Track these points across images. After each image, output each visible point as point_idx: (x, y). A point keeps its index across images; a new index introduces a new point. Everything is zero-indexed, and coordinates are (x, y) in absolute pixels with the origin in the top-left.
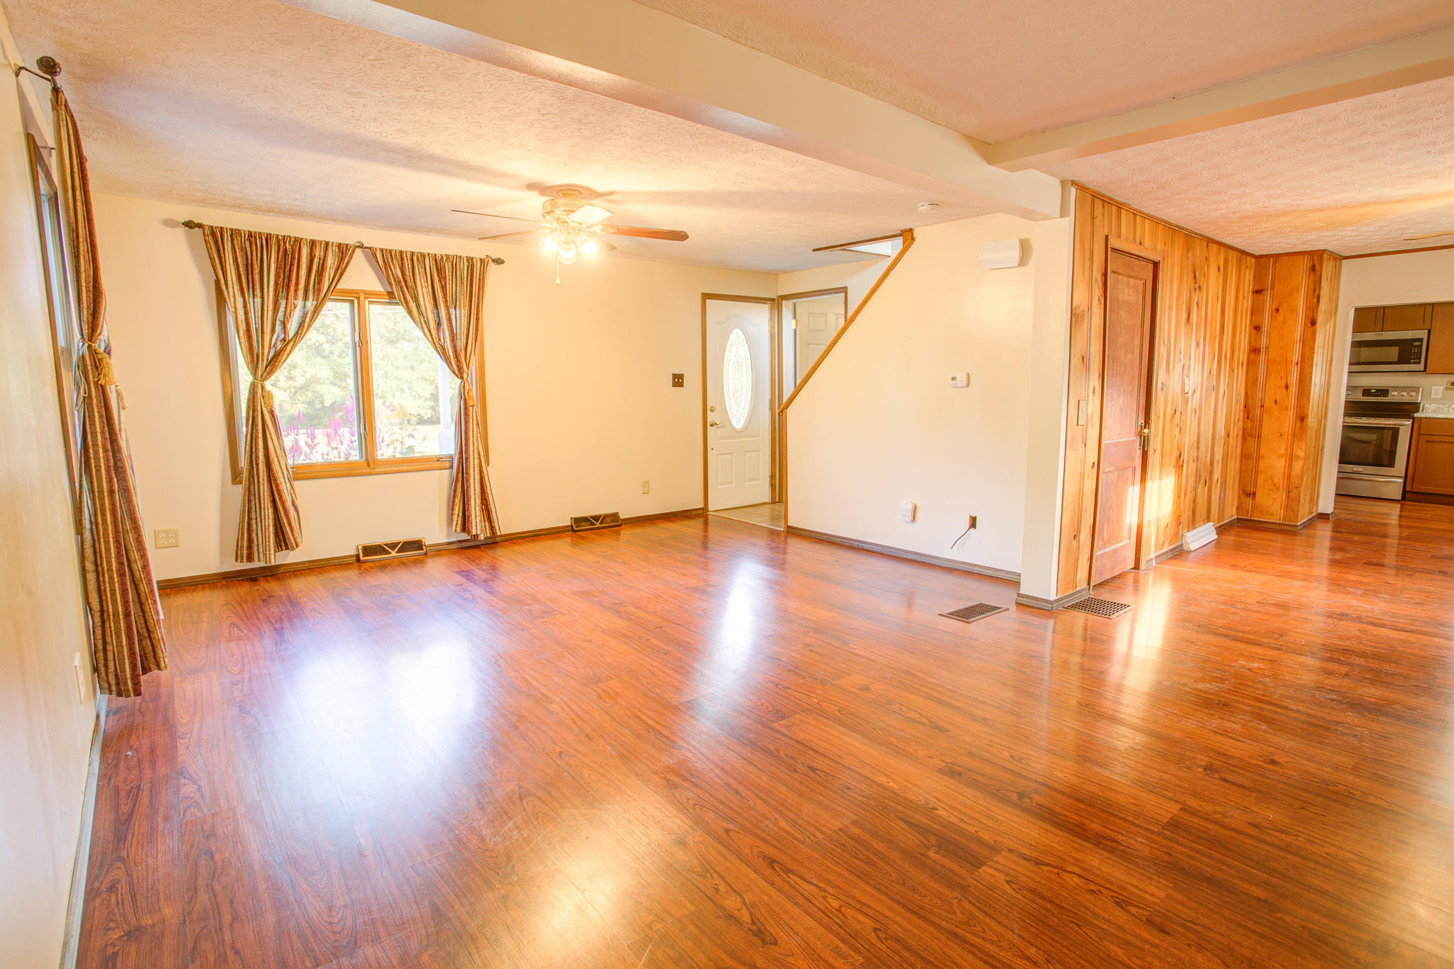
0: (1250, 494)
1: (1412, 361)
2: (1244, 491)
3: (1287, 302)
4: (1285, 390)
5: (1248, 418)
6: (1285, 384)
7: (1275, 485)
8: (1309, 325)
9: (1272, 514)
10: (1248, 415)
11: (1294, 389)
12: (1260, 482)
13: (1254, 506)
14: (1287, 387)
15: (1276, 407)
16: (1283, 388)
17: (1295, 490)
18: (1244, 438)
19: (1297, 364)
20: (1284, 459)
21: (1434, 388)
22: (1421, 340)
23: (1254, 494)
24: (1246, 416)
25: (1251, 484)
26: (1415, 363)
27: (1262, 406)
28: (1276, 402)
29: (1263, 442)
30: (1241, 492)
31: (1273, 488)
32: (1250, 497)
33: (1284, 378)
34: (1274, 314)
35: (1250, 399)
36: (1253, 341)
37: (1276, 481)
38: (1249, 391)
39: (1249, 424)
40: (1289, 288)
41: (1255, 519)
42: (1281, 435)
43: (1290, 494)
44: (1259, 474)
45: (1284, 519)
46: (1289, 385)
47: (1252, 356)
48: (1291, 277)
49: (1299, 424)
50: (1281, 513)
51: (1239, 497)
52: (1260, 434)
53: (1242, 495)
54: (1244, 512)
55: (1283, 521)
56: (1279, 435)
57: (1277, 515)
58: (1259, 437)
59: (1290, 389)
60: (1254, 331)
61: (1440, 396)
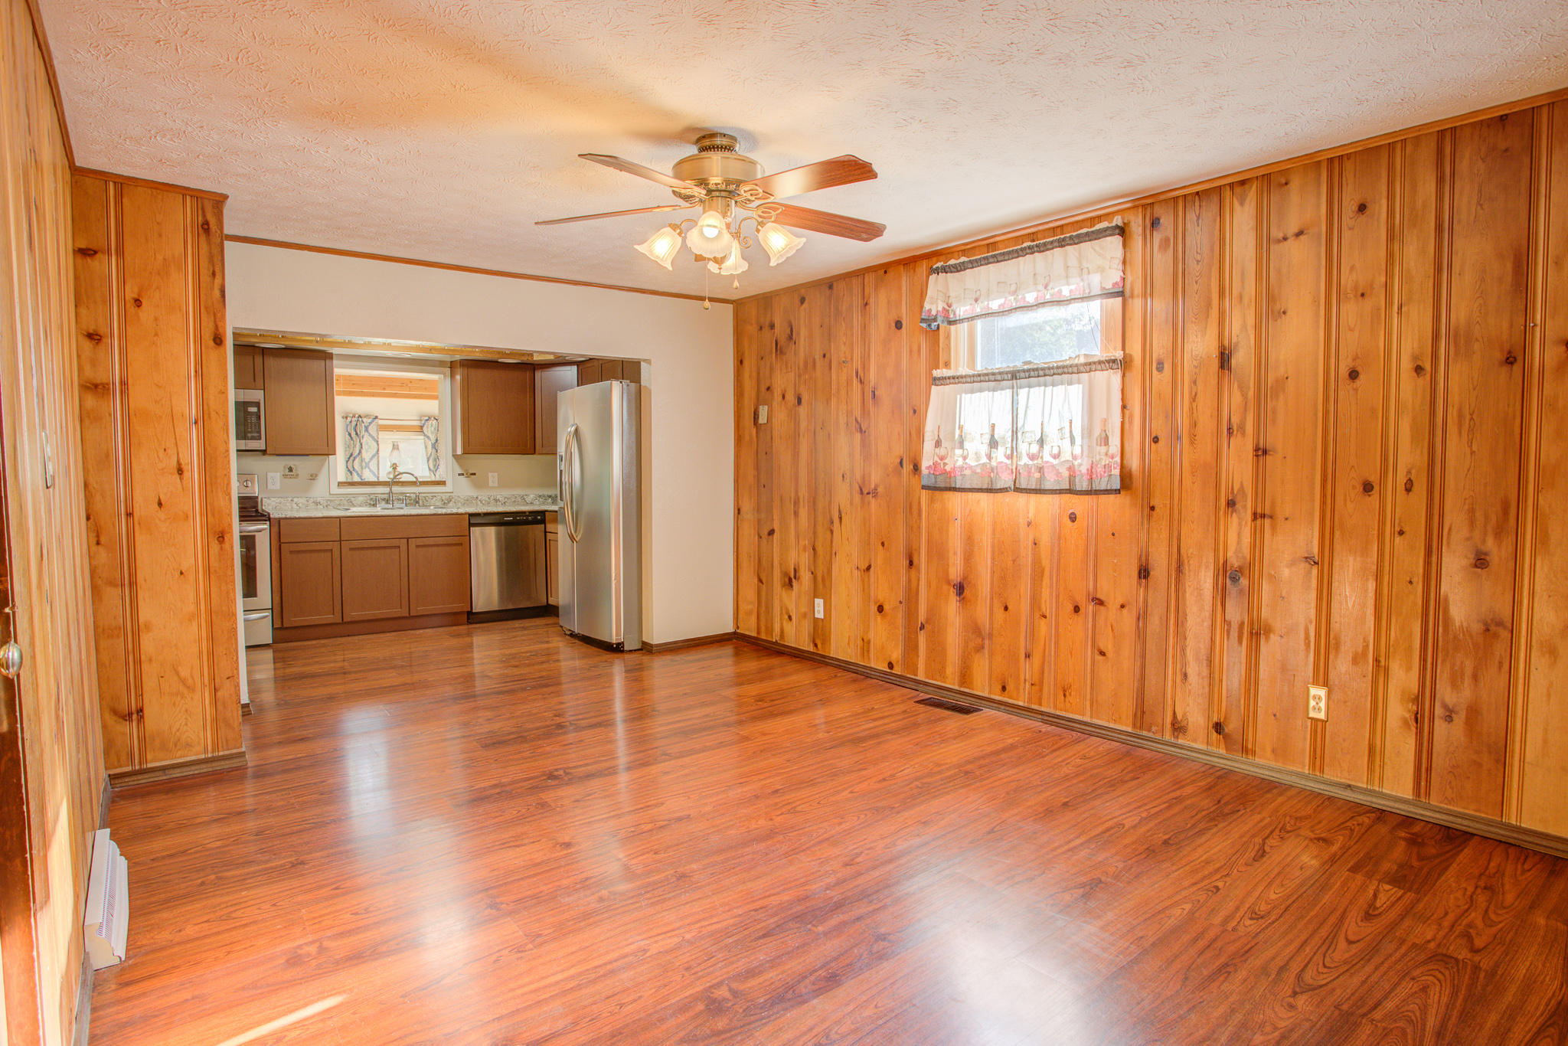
0: (130, 714)
1: (249, 435)
2: (115, 712)
3: (158, 288)
4: (177, 476)
5: (98, 543)
6: (174, 463)
7: (183, 681)
8: (212, 343)
9: (188, 745)
10: (98, 536)
11: (194, 474)
12: (149, 683)
13: (143, 740)
14: (180, 471)
15: (162, 515)
16: (172, 474)
17: (227, 684)
18: (96, 590)
19: (196, 423)
20: (195, 624)
21: (270, 475)
22: (257, 404)
23: (140, 711)
24: (93, 540)
25: (128, 690)
26: (253, 438)
27: (129, 515)
28: (160, 504)
29: (143, 595)
30: (107, 715)
31: (182, 689)
32: (131, 720)
33: (172, 451)
34: (132, 309)
35: (98, 498)
36: (87, 368)
37: (184, 672)
38: (91, 480)
39: (103, 555)
40: (160, 257)
41: (150, 765)
42: (182, 573)
43: (219, 694)
44: (144, 666)
45: (216, 746)
46: (184, 467)
47: (90, 401)
48: (160, 235)
49: (215, 547)
50: (206, 739)
51: (104, 727)
52: (132, 576)
53: (111, 720)
54: (124, 758)
55: (213, 752)
56: (177, 574)
57: (199, 743)
58: (133, 583)
59: (187, 475)
60: (87, 345)
61: (278, 486)
